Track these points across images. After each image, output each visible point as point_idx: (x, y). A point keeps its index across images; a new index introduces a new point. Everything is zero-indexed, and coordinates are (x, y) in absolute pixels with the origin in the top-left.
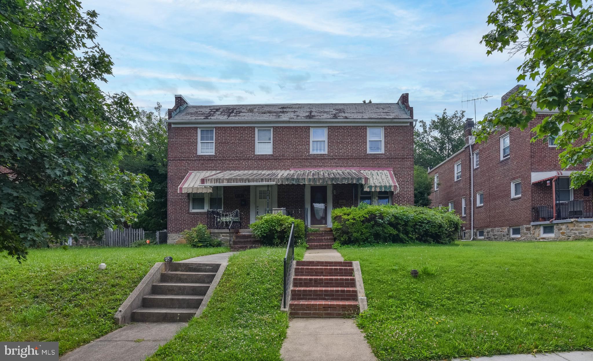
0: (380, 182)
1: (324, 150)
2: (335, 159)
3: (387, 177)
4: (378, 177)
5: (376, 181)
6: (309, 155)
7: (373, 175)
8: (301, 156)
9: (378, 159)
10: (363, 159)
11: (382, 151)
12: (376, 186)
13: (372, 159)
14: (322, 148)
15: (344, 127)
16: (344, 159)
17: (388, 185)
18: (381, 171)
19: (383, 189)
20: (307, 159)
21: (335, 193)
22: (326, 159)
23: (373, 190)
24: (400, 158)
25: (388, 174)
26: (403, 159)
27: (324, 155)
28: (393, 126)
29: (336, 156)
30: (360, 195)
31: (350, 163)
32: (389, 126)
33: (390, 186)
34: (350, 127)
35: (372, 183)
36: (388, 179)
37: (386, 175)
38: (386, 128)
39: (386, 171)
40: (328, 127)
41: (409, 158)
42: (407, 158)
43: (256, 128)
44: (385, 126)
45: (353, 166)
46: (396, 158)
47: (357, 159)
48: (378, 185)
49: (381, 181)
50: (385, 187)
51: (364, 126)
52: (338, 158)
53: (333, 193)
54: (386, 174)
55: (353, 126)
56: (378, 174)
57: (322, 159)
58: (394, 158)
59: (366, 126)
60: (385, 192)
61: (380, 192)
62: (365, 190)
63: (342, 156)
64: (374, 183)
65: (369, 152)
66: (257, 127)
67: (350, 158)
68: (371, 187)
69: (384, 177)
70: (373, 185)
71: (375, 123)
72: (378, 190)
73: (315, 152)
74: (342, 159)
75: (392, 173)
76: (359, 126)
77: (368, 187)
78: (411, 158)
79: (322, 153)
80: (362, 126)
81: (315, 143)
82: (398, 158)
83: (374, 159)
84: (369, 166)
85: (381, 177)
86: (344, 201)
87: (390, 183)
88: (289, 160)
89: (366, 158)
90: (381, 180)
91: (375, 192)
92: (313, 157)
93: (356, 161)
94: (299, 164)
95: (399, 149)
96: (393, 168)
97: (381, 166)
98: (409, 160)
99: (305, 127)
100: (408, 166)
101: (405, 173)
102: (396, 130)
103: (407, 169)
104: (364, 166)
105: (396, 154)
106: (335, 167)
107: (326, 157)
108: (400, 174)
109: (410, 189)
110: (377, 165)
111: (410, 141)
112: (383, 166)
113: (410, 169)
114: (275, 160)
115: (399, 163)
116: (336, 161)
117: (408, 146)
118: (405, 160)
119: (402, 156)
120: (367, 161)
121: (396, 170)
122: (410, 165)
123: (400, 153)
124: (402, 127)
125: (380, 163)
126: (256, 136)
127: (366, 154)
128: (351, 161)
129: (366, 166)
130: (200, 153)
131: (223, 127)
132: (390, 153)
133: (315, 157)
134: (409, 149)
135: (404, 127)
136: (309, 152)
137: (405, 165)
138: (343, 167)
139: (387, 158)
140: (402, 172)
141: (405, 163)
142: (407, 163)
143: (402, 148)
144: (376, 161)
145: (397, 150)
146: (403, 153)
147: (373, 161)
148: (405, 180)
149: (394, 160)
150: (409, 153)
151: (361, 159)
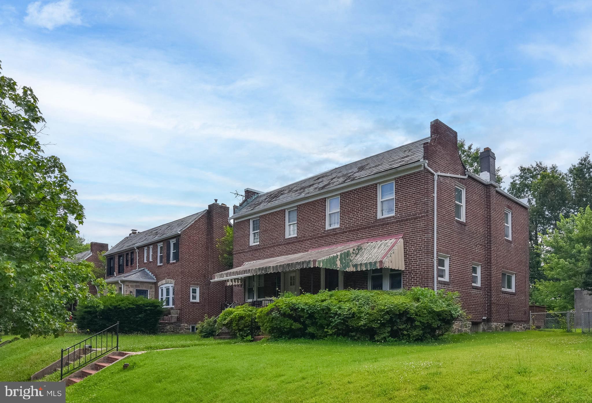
1: (337, 224)
2: (346, 232)
6: (324, 232)
8: (318, 234)
9: (388, 224)
10: (373, 227)
11: (394, 213)
14: (336, 222)
15: (355, 190)
16: (354, 230)
18: (388, 241)
20: (322, 237)
22: (338, 234)
24: (412, 219)
25: (392, 244)
26: (415, 219)
27: (335, 229)
28: (404, 176)
29: (347, 228)
31: (360, 236)
32: (400, 177)
38: (396, 181)
39: (392, 240)
40: (340, 194)
41: (422, 217)
42: (420, 218)
43: (286, 210)
44: (395, 179)
46: (407, 220)
47: (365, 228)
52: (348, 231)
57: (335, 235)
58: (405, 220)
59: (376, 184)
65: (379, 216)
66: (287, 209)
67: (360, 229)
71: (384, 176)
73: (330, 228)
75: (400, 241)
76: (369, 186)
78: (424, 216)
79: (336, 227)
80: (371, 185)
81: (330, 217)
82: (410, 220)
83: (383, 225)
88: (308, 240)
89: (375, 226)
92: (327, 233)
93: (365, 231)
94: (316, 244)
95: (411, 206)
96: (405, 233)
97: (391, 234)
98: (422, 220)
99: (321, 200)
100: (422, 228)
101: (417, 239)
102: (408, 180)
103: (420, 232)
104: (373, 237)
105: (407, 213)
106: (346, 242)
107: (338, 231)
108: (412, 242)
109: (424, 260)
110: (387, 232)
111: (423, 191)
112: (393, 233)
113: (423, 232)
114: (299, 242)
115: (411, 226)
116: (347, 234)
117: (421, 200)
118: (418, 221)
119: (414, 215)
120: (376, 229)
121: (407, 236)
122: (424, 226)
123: (412, 212)
124: (415, 174)
125: (390, 230)
126: (286, 219)
127: (376, 220)
128: (361, 232)
129: (375, 236)
130: (252, 244)
131: (264, 215)
132: (401, 214)
133: (328, 233)
134: (423, 204)
135: (417, 173)
136: (325, 229)
137: (417, 227)
138: (353, 240)
139: (397, 222)
140: (413, 237)
141: (418, 225)
142: (420, 224)
143: (414, 203)
144: (385, 227)
145: (409, 209)
146: (415, 211)
147: (382, 227)
148: (418, 249)
149: (405, 223)
150: (423, 210)
151: (369, 227)
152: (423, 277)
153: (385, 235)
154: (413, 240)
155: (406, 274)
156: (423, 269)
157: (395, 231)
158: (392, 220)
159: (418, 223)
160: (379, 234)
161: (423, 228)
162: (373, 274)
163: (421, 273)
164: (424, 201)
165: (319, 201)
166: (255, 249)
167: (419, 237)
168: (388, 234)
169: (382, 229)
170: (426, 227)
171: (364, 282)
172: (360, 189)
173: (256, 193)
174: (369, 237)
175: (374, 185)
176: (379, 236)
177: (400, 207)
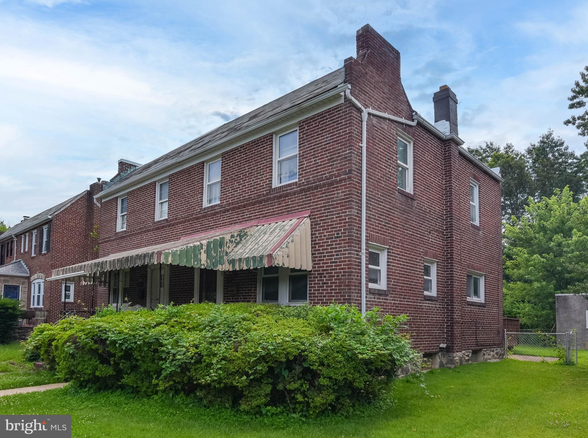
2: (228, 210)
3: (278, 236)
5: (254, 246)
6: (201, 211)
8: (192, 215)
9: (287, 195)
10: (265, 201)
11: (295, 178)
15: (241, 147)
16: (239, 207)
18: (286, 222)
20: (197, 218)
22: (217, 213)
24: (324, 185)
26: (329, 184)
27: (215, 206)
28: (314, 117)
29: (229, 204)
31: (247, 214)
32: (307, 119)
36: (276, 239)
37: (283, 231)
38: (301, 126)
40: (222, 154)
41: (341, 181)
42: (337, 182)
43: (157, 183)
44: (299, 123)
45: (250, 219)
46: (316, 187)
47: (255, 203)
49: (259, 247)
52: (231, 209)
54: (286, 228)
55: (252, 142)
57: (213, 214)
58: (313, 188)
59: (271, 135)
63: (237, 203)
65: (276, 184)
66: (159, 181)
67: (247, 205)
69: (275, 235)
74: (237, 208)
76: (260, 138)
78: (345, 179)
79: (217, 202)
80: (264, 137)
82: (321, 186)
83: (280, 197)
87: (266, 250)
88: (180, 223)
89: (268, 200)
90: (261, 244)
92: (204, 213)
93: (254, 208)
94: (190, 228)
95: (324, 164)
96: (313, 209)
97: (292, 210)
98: (341, 186)
99: (197, 166)
100: (340, 200)
101: (333, 218)
102: (319, 122)
103: (338, 207)
104: (266, 216)
105: (317, 176)
106: (228, 225)
107: (217, 209)
108: (325, 223)
109: (343, 254)
111: (344, 138)
112: (294, 210)
113: (343, 206)
114: (169, 226)
115: (323, 197)
116: (230, 214)
117: (339, 153)
118: (334, 188)
119: (327, 179)
120: (270, 204)
121: (317, 215)
122: (345, 195)
123: (325, 174)
124: (330, 111)
125: (290, 205)
126: (156, 195)
127: (271, 190)
128: (248, 209)
129: (268, 216)
130: (119, 229)
131: (133, 191)
132: (308, 179)
133: (205, 212)
134: (342, 158)
135: (333, 110)
136: (202, 206)
137: (333, 198)
138: (237, 223)
139: (302, 191)
140: (327, 216)
141: (335, 194)
142: (338, 194)
143: (328, 160)
144: (283, 201)
145: (320, 169)
146: (330, 172)
147: (279, 201)
148: (334, 234)
149: (314, 193)
150: (342, 169)
151: (260, 202)
153: (283, 212)
154: (325, 220)
155: (314, 278)
156: (342, 269)
157: (298, 206)
158: (294, 188)
159: (334, 191)
160: (273, 212)
161: (343, 199)
162: (265, 274)
163: (339, 276)
164: (345, 155)
165: (195, 166)
166: (122, 237)
167: (335, 214)
168: (288, 211)
169: (278, 204)
170: (347, 198)
171: (251, 287)
172: (248, 145)
173: (133, 165)
174: (259, 218)
175: (267, 137)
176: (274, 215)
177: (306, 167)
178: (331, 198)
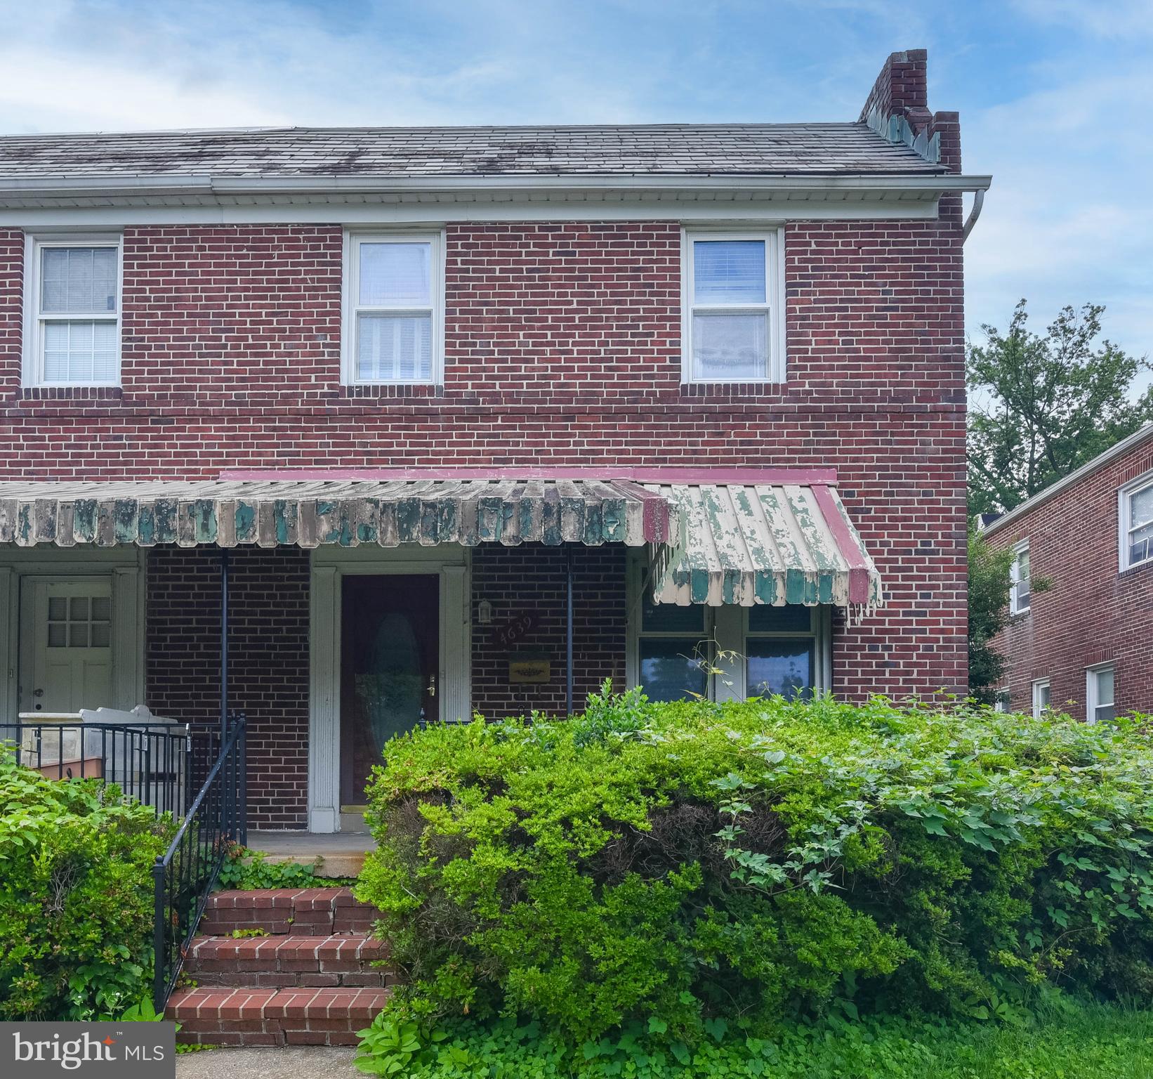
0: (759, 552)
1: (426, 367)
2: (487, 416)
3: (804, 524)
4: (745, 521)
5: (737, 542)
6: (337, 393)
7: (714, 508)
8: (286, 399)
9: (750, 414)
10: (659, 414)
11: (776, 373)
12: (732, 576)
13: (712, 414)
14: (418, 357)
15: (546, 227)
16: (544, 415)
17: (809, 566)
18: (763, 489)
19: (780, 591)
20: (322, 416)
21: (484, 619)
22: (434, 415)
23: (714, 598)
24: (882, 413)
25: (811, 504)
26: (897, 415)
27: (419, 390)
28: (840, 224)
29: (495, 397)
30: (636, 631)
31: (578, 441)
32: (816, 224)
33: (826, 577)
34: (580, 226)
35: (710, 554)
36: (808, 532)
37: (795, 511)
38: (794, 235)
39: (793, 491)
40: (450, 227)
41: (935, 411)
42: (922, 413)
43: (29, 238)
44: (787, 226)
45: (591, 458)
46: (856, 414)
47: (620, 414)
48: (746, 566)
49: (768, 545)
50: (794, 578)
51: (661, 225)
52: (503, 412)
53: (475, 614)
54: (800, 506)
55: (597, 226)
56: (745, 506)
57: (411, 417)
58: (843, 414)
59: (676, 226)
60: (794, 615)
61: (761, 614)
62: (660, 597)
63: (531, 397)
64: (722, 558)
65: (693, 372)
67: (581, 412)
68: (698, 579)
69: (781, 519)
70: (714, 567)
71: (732, 199)
72: (747, 597)
73: (374, 378)
74: (532, 415)
75: (837, 499)
76: (633, 225)
77: (681, 579)
78: (946, 411)
79: (417, 379)
80: (650, 226)
81: (376, 327)
82: (870, 414)
83: (725, 414)
84: (694, 458)
85: (768, 519)
86: (538, 665)
87: (821, 557)
88: (216, 418)
89: (673, 414)
90: (763, 538)
91: (729, 609)
92: (355, 402)
93: (614, 427)
94: (277, 446)
95: (877, 359)
96: (842, 468)
97: (768, 460)
98: (933, 426)
99: (310, 231)
100: (931, 460)
101: (912, 502)
102: (859, 245)
103: (925, 477)
104: (664, 461)
105: (858, 385)
106: (489, 461)
107: (433, 402)
108: (885, 511)
109: (944, 596)
110: (744, 452)
111: (940, 309)
112: (776, 460)
113: (940, 477)
114: (136, 417)
115: (876, 443)
116: (495, 427)
117: (928, 342)
118: (913, 426)
119: (890, 400)
120: (681, 427)
121: (859, 485)
122: (944, 451)
123: (883, 384)
124: (896, 227)
125: (761, 443)
126: (26, 283)
127: (679, 388)
128: (587, 427)
129: (671, 461)
132: (823, 385)
133: (368, 403)
134: (936, 359)
135: (903, 227)
136: (336, 378)
137: (911, 451)
138: (535, 461)
139: (802, 412)
140: (891, 494)
141: (915, 442)
142: (923, 443)
143: (891, 350)
144: (733, 427)
145: (866, 368)
146: (898, 384)
147: (717, 427)
148: (915, 544)
149: (848, 426)
150: (935, 384)
151: (643, 415)
152: (941, 665)
153: (735, 461)
154: (886, 502)
156: (942, 631)
157: (791, 452)
158: (778, 400)
159: (912, 434)
160: (695, 452)
161: (942, 460)
163: (931, 648)
164: (944, 351)
165: (296, 232)
167: (918, 494)
168: (749, 460)
169: (713, 434)
170: (951, 460)
174: (639, 461)
175: (664, 228)
176: (697, 461)
177: (814, 351)
178: (902, 451)
